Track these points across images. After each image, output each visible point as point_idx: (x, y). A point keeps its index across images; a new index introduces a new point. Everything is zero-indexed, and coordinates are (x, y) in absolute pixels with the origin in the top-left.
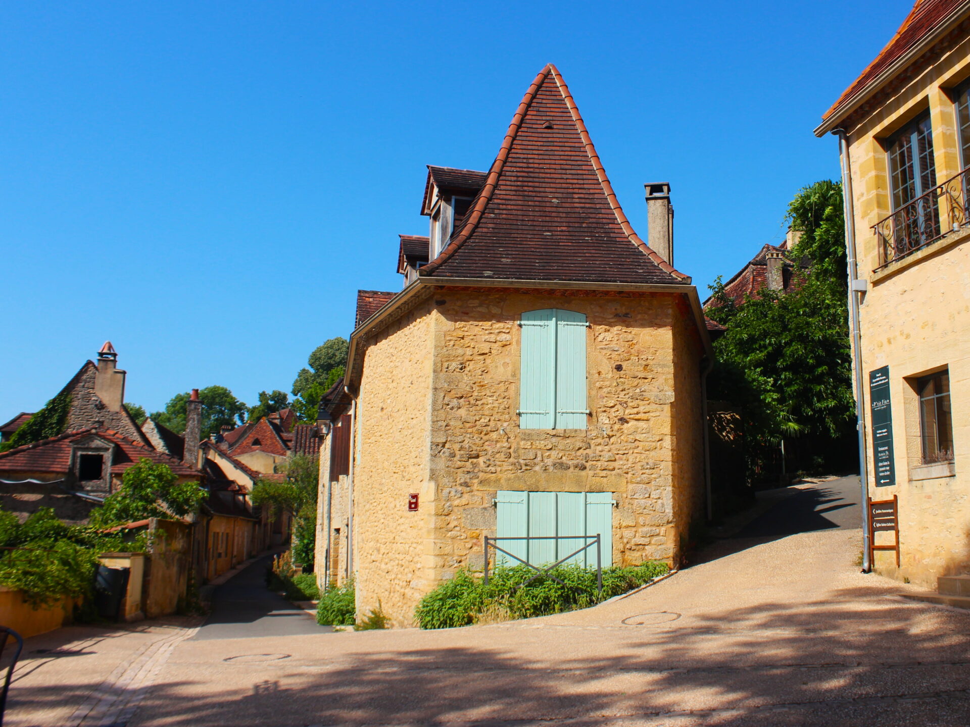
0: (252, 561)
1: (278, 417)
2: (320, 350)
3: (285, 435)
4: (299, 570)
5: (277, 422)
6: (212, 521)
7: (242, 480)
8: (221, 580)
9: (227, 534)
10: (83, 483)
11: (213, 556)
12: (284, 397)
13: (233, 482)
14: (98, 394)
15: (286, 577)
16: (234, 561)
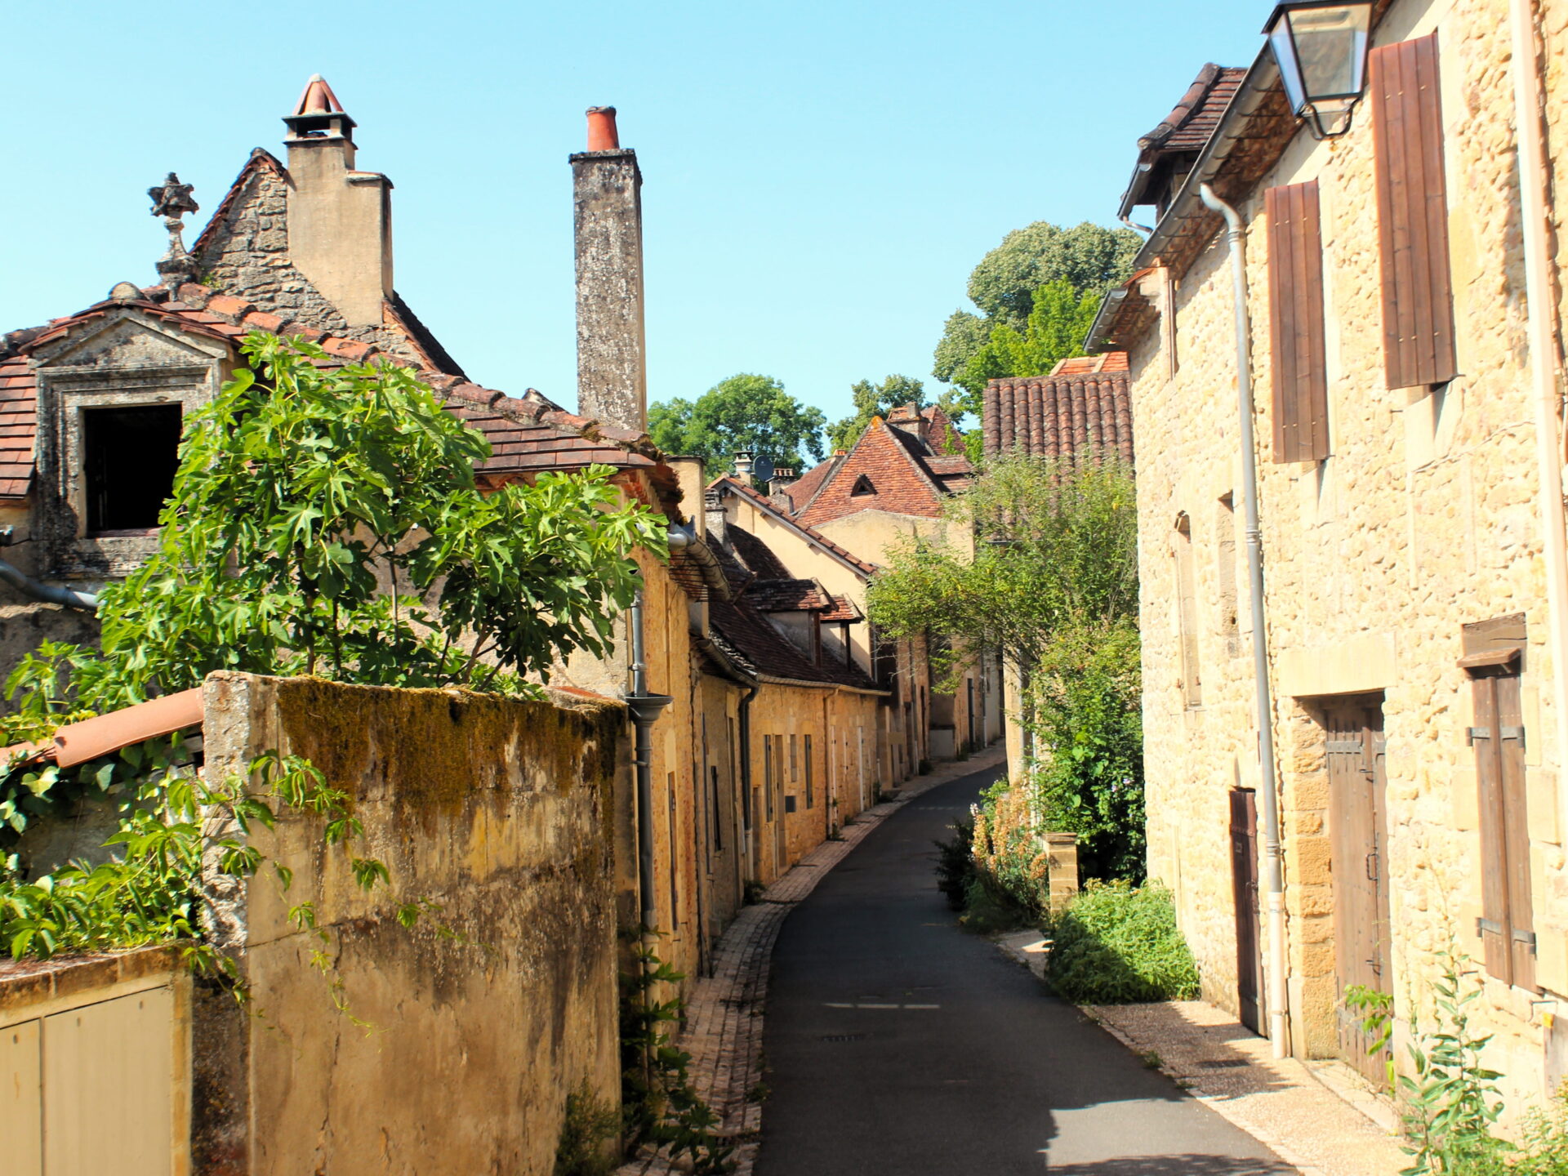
0: (884, 810)
1: (913, 416)
2: (995, 258)
3: (936, 463)
4: (1067, 856)
5: (913, 429)
6: (754, 704)
7: (837, 582)
8: (799, 884)
9: (807, 737)
10: (104, 543)
11: (770, 810)
12: (916, 392)
13: (810, 585)
14: (300, 267)
15: (1020, 882)
16: (834, 816)
